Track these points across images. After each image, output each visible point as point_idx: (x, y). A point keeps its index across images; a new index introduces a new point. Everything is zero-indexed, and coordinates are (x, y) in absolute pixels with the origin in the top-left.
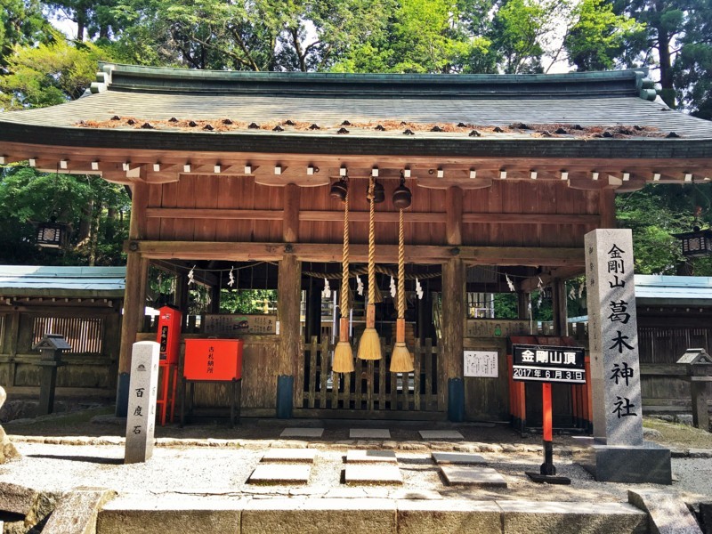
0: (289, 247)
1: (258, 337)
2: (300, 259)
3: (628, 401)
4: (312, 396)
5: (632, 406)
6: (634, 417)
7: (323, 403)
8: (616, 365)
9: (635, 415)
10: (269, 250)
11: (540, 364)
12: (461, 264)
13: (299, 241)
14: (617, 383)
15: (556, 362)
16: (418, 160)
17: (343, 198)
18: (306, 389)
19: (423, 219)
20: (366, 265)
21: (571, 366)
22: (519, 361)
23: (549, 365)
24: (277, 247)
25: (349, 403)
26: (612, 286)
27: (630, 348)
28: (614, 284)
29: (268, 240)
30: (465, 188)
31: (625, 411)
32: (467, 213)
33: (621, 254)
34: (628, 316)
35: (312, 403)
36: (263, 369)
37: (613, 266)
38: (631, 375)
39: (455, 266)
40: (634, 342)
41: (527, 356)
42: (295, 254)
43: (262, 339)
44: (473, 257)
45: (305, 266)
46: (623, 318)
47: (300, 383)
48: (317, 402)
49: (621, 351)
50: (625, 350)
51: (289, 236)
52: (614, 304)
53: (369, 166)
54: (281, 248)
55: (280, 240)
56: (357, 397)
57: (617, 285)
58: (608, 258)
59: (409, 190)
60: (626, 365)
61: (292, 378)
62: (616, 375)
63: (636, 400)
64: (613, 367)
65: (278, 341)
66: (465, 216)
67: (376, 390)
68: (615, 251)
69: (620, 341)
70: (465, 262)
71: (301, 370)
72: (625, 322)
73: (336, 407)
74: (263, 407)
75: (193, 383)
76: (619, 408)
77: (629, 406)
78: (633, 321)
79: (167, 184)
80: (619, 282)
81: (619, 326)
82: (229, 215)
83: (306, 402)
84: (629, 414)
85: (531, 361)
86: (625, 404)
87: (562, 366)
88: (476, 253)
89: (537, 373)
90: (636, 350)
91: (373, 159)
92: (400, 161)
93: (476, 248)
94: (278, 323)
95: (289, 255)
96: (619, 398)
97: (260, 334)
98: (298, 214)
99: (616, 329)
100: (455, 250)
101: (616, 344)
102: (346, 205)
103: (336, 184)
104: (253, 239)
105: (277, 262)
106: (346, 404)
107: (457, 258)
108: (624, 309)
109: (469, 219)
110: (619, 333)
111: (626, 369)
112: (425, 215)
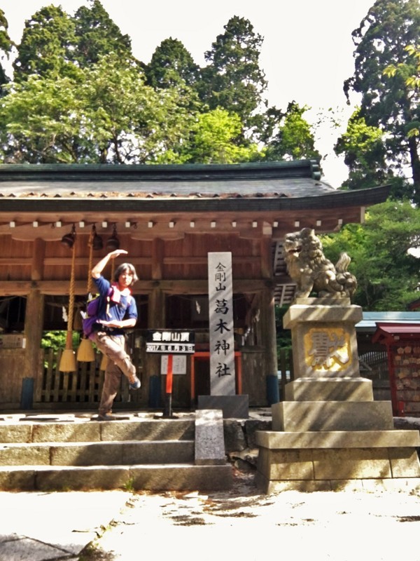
0: (34, 284)
1: (9, 351)
2: (43, 292)
3: (225, 365)
4: (47, 393)
5: (228, 368)
6: (229, 376)
7: (56, 398)
8: (218, 342)
9: (230, 374)
10: (19, 286)
11: (165, 342)
12: (161, 293)
13: (43, 279)
14: (219, 353)
15: (176, 340)
16: (113, 216)
17: (71, 247)
18: (44, 388)
19: (136, 262)
21: (185, 342)
22: (151, 340)
23: (171, 342)
24: (25, 284)
25: (75, 397)
26: (217, 290)
27: (228, 330)
28: (219, 288)
29: (20, 279)
30: (166, 239)
31: (223, 372)
32: (167, 257)
33: (224, 269)
34: (227, 309)
35: (48, 398)
36: (12, 374)
37: (219, 277)
38: (228, 348)
39: (156, 294)
40: (230, 325)
41: (157, 336)
42: (39, 289)
43: (12, 352)
44: (170, 288)
46: (224, 310)
47: (39, 383)
48: (52, 397)
49: (222, 332)
50: (225, 331)
51: (35, 276)
52: (218, 301)
54: (28, 285)
55: (29, 279)
56: (82, 393)
57: (221, 289)
58: (216, 272)
60: (225, 341)
61: (33, 380)
62: (218, 348)
63: (231, 364)
64: (216, 343)
65: (23, 353)
66: (165, 259)
68: (220, 267)
69: (222, 325)
70: (164, 292)
71: (41, 373)
72: (225, 313)
73: (66, 400)
74: (11, 402)
76: (219, 371)
77: (226, 368)
78: (230, 313)
80: (222, 287)
81: (221, 316)
83: (43, 397)
84: (226, 374)
85: (160, 340)
86: (223, 367)
87: (180, 342)
88: (172, 285)
89: (163, 348)
90: (232, 331)
91: (81, 215)
93: (171, 281)
94: (24, 340)
95: (34, 289)
96: (220, 364)
97: (11, 348)
98: (43, 260)
99: (219, 318)
100: (157, 283)
101: (218, 329)
102: (73, 251)
104: (9, 279)
105: (26, 296)
106: (74, 398)
107: (157, 289)
108: (225, 304)
109: (168, 261)
110: (221, 320)
111: (225, 344)
112: (136, 259)
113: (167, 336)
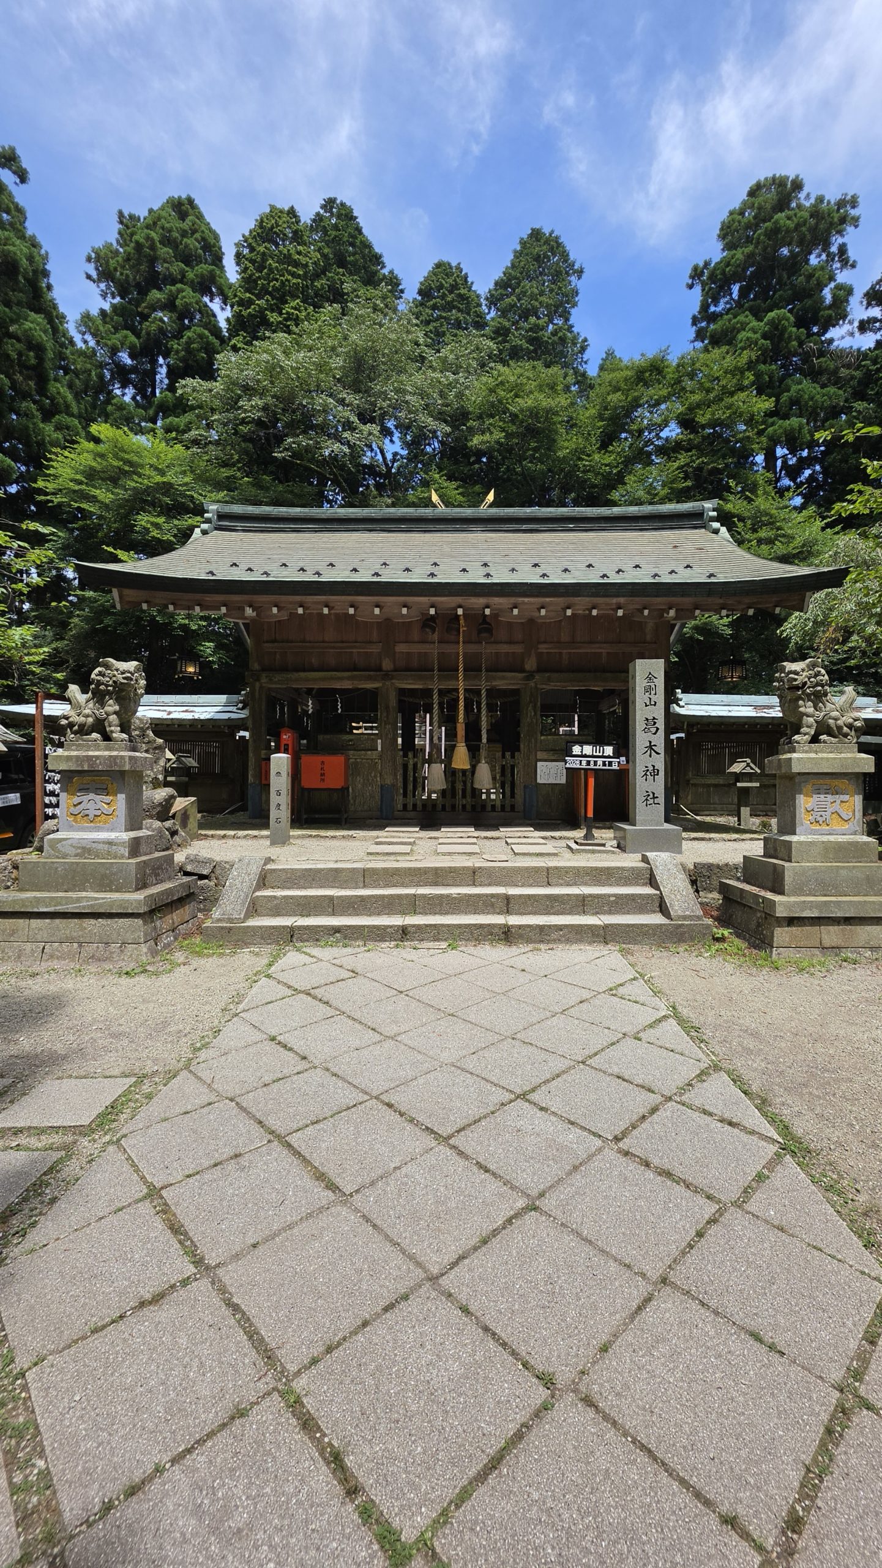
0: (387, 675)
1: (363, 753)
2: (397, 686)
3: (653, 794)
4: (409, 802)
5: (657, 798)
6: (657, 805)
8: (646, 766)
9: (659, 804)
10: (370, 678)
11: (586, 756)
12: (536, 689)
13: (395, 669)
14: (646, 778)
15: (598, 754)
16: (496, 601)
17: (433, 632)
18: (405, 795)
19: (505, 648)
20: (457, 690)
21: (609, 757)
22: (570, 755)
23: (593, 756)
24: (376, 676)
25: (441, 807)
26: (646, 705)
27: (658, 755)
28: (647, 703)
29: (368, 669)
30: (540, 621)
31: (651, 802)
32: (540, 643)
33: (654, 681)
34: (658, 729)
35: (410, 807)
37: (648, 690)
38: (657, 776)
39: (531, 690)
40: (660, 750)
41: (576, 750)
42: (392, 682)
43: (366, 754)
44: (546, 682)
45: (402, 692)
46: (653, 730)
47: (399, 790)
48: (414, 805)
49: (650, 756)
50: (653, 755)
51: (387, 664)
52: (647, 719)
53: (453, 605)
54: (380, 676)
55: (379, 669)
56: (448, 801)
57: (650, 704)
58: (645, 683)
59: (490, 624)
60: (654, 766)
61: (392, 787)
62: (645, 773)
63: (659, 794)
64: (644, 767)
65: (379, 756)
66: (540, 646)
67: (464, 796)
68: (650, 677)
69: (650, 747)
70: (539, 686)
71: (400, 777)
72: (655, 734)
74: (368, 810)
75: (310, 790)
76: (646, 800)
77: (655, 798)
78: (661, 733)
79: (279, 621)
80: (652, 703)
81: (649, 736)
82: (334, 648)
83: (405, 806)
84: (653, 803)
85: (580, 754)
86: (651, 796)
87: (602, 757)
88: (548, 679)
90: (662, 757)
91: (459, 600)
92: (482, 601)
93: (548, 674)
94: (379, 740)
95: (387, 682)
96: (648, 792)
97: (364, 750)
98: (394, 646)
99: (647, 738)
100: (531, 676)
101: (646, 751)
102: (436, 636)
103: (427, 620)
104: (355, 669)
105: (377, 689)
107: (532, 683)
108: (654, 723)
109: (543, 648)
110: (650, 742)
111: (653, 770)
112: (505, 646)
113: (588, 749)
